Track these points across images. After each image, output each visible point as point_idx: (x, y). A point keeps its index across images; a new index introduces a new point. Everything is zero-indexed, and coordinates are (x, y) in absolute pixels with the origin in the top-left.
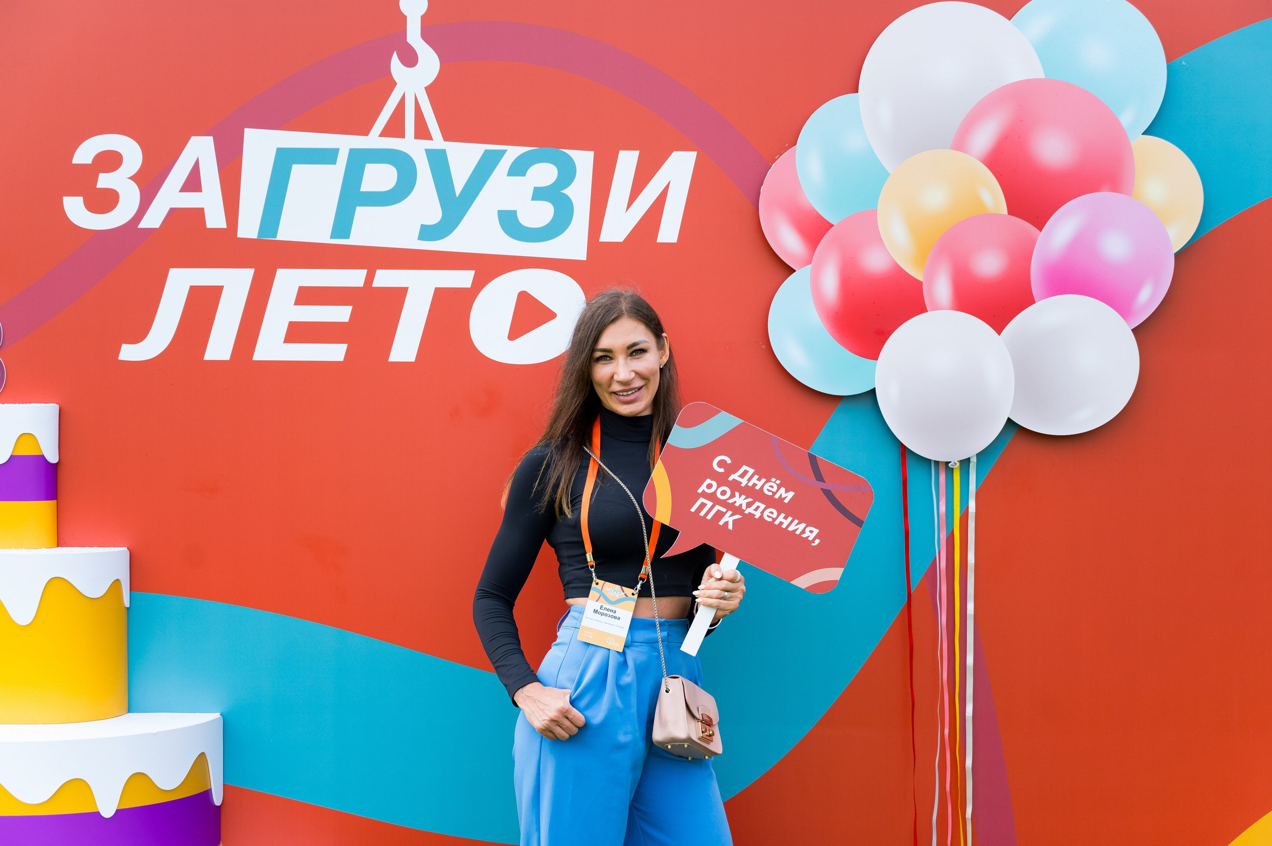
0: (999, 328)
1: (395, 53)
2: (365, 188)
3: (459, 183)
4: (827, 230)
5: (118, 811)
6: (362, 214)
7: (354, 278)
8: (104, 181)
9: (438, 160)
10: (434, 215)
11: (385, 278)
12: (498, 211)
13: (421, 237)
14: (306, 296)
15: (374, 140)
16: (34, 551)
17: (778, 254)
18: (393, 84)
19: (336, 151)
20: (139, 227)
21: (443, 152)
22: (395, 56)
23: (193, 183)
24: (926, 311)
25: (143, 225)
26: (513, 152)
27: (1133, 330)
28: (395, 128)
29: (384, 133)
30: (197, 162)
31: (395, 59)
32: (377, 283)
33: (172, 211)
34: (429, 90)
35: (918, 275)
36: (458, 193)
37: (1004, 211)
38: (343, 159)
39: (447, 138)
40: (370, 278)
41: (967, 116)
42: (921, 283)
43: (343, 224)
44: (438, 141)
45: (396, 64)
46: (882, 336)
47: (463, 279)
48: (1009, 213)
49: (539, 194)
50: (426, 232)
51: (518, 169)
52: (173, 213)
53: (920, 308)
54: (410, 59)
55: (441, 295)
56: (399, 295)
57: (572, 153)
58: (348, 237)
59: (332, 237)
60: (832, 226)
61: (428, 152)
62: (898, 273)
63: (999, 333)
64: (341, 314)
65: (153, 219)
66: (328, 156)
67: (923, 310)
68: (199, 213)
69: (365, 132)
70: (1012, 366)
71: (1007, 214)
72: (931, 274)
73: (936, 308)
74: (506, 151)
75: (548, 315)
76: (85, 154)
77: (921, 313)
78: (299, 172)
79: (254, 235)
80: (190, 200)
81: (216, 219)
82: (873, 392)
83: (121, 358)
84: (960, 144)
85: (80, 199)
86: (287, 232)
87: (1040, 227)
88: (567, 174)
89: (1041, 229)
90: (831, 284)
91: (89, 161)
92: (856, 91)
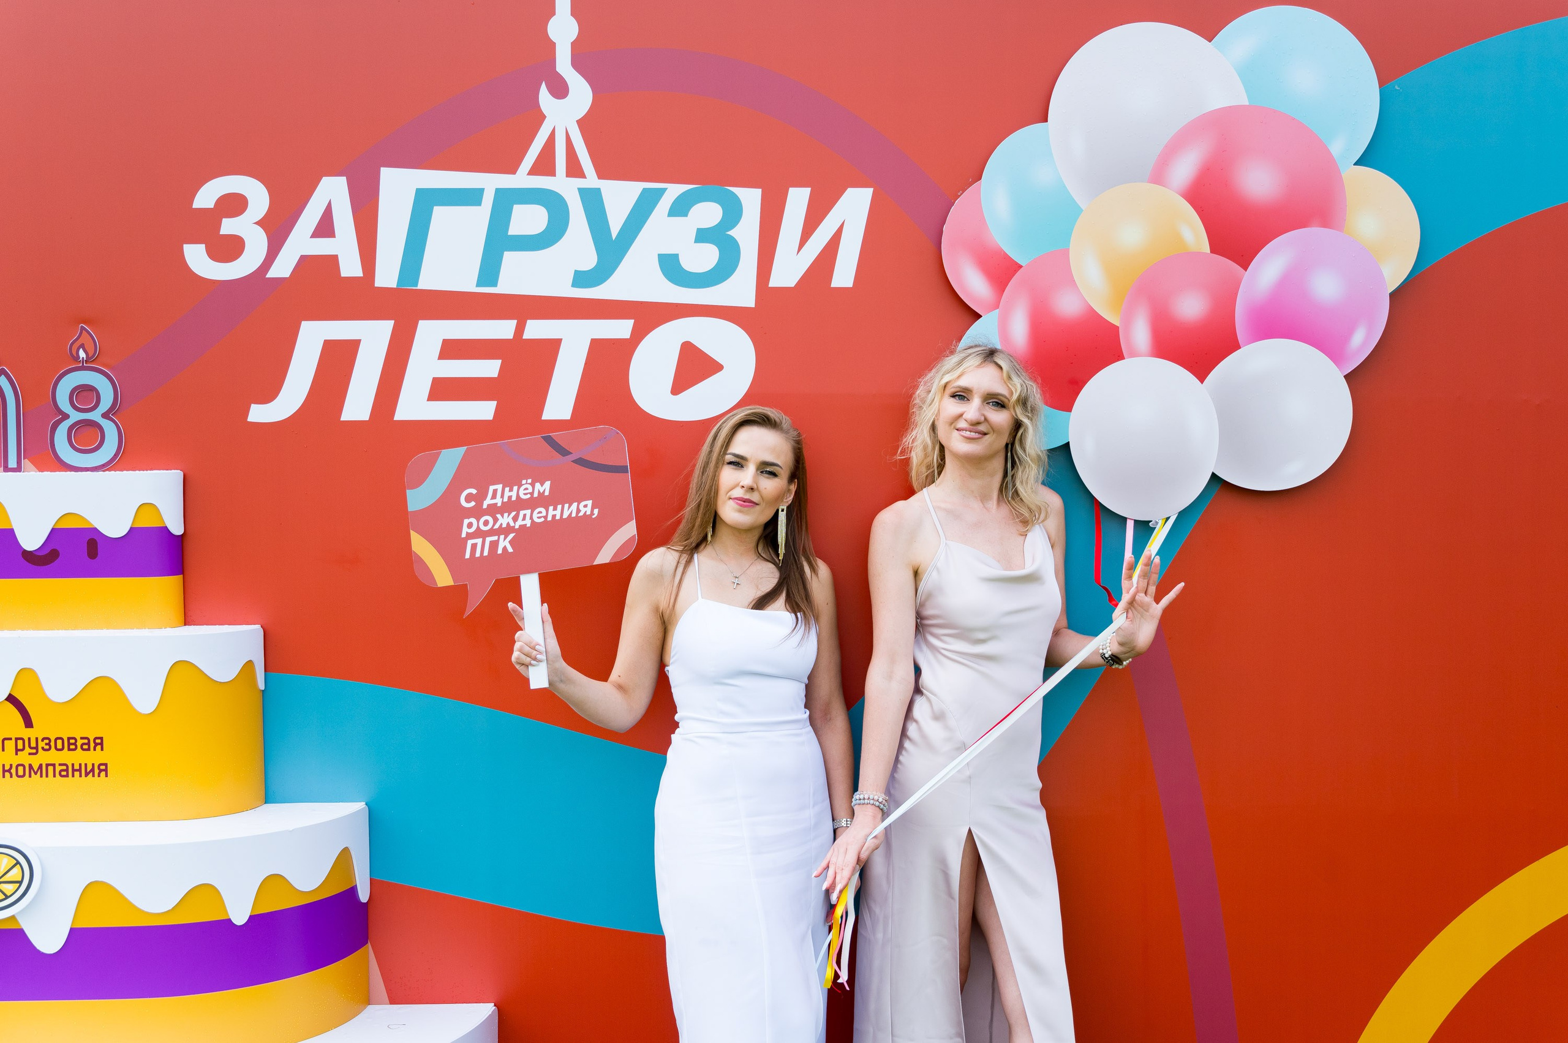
0: (1201, 375)
1: (544, 84)
2: (513, 230)
3: (616, 224)
4: (1015, 272)
5: (251, 917)
6: (510, 259)
7: (502, 329)
8: (229, 226)
9: (592, 201)
10: (588, 260)
11: (537, 329)
12: (659, 255)
13: (575, 284)
14: (451, 350)
15: (521, 179)
16: (158, 633)
17: (963, 298)
18: (543, 117)
19: (480, 192)
20: (268, 276)
21: (599, 190)
22: (543, 87)
23: (325, 228)
24: (1123, 358)
25: (273, 273)
26: (674, 191)
27: (1346, 377)
28: (544, 166)
29: (534, 171)
30: (330, 204)
31: (544, 90)
32: (528, 334)
33: (303, 259)
34: (580, 123)
35: (1114, 319)
36: (614, 237)
37: (1207, 249)
38: (488, 199)
39: (601, 175)
40: (520, 329)
41: (1166, 146)
42: (1118, 327)
43: (490, 270)
44: (591, 179)
45: (544, 96)
46: (1076, 385)
47: (621, 329)
48: (1213, 251)
49: (702, 236)
50: (581, 279)
51: (680, 209)
52: (305, 262)
53: (1117, 355)
54: (560, 90)
55: (598, 347)
56: (552, 347)
57: (739, 191)
58: (495, 284)
59: (478, 285)
60: (1021, 267)
61: (582, 192)
62: (1093, 319)
63: (1202, 382)
64: (489, 368)
65: (283, 268)
66: (472, 197)
67: (1120, 357)
68: (333, 260)
69: (512, 169)
70: (1216, 416)
71: (1209, 252)
72: (1128, 318)
73: (1134, 354)
74: (664, 190)
75: (714, 367)
76: (206, 197)
77: (1118, 360)
78: (440, 214)
79: (393, 284)
80: (322, 247)
81: (351, 267)
82: (1067, 445)
83: (250, 419)
84: (1158, 176)
85: (203, 246)
86: (428, 281)
87: (1245, 267)
88: (733, 213)
89: (1245, 268)
90: (1019, 331)
91: (211, 205)
92: (1046, 121)
